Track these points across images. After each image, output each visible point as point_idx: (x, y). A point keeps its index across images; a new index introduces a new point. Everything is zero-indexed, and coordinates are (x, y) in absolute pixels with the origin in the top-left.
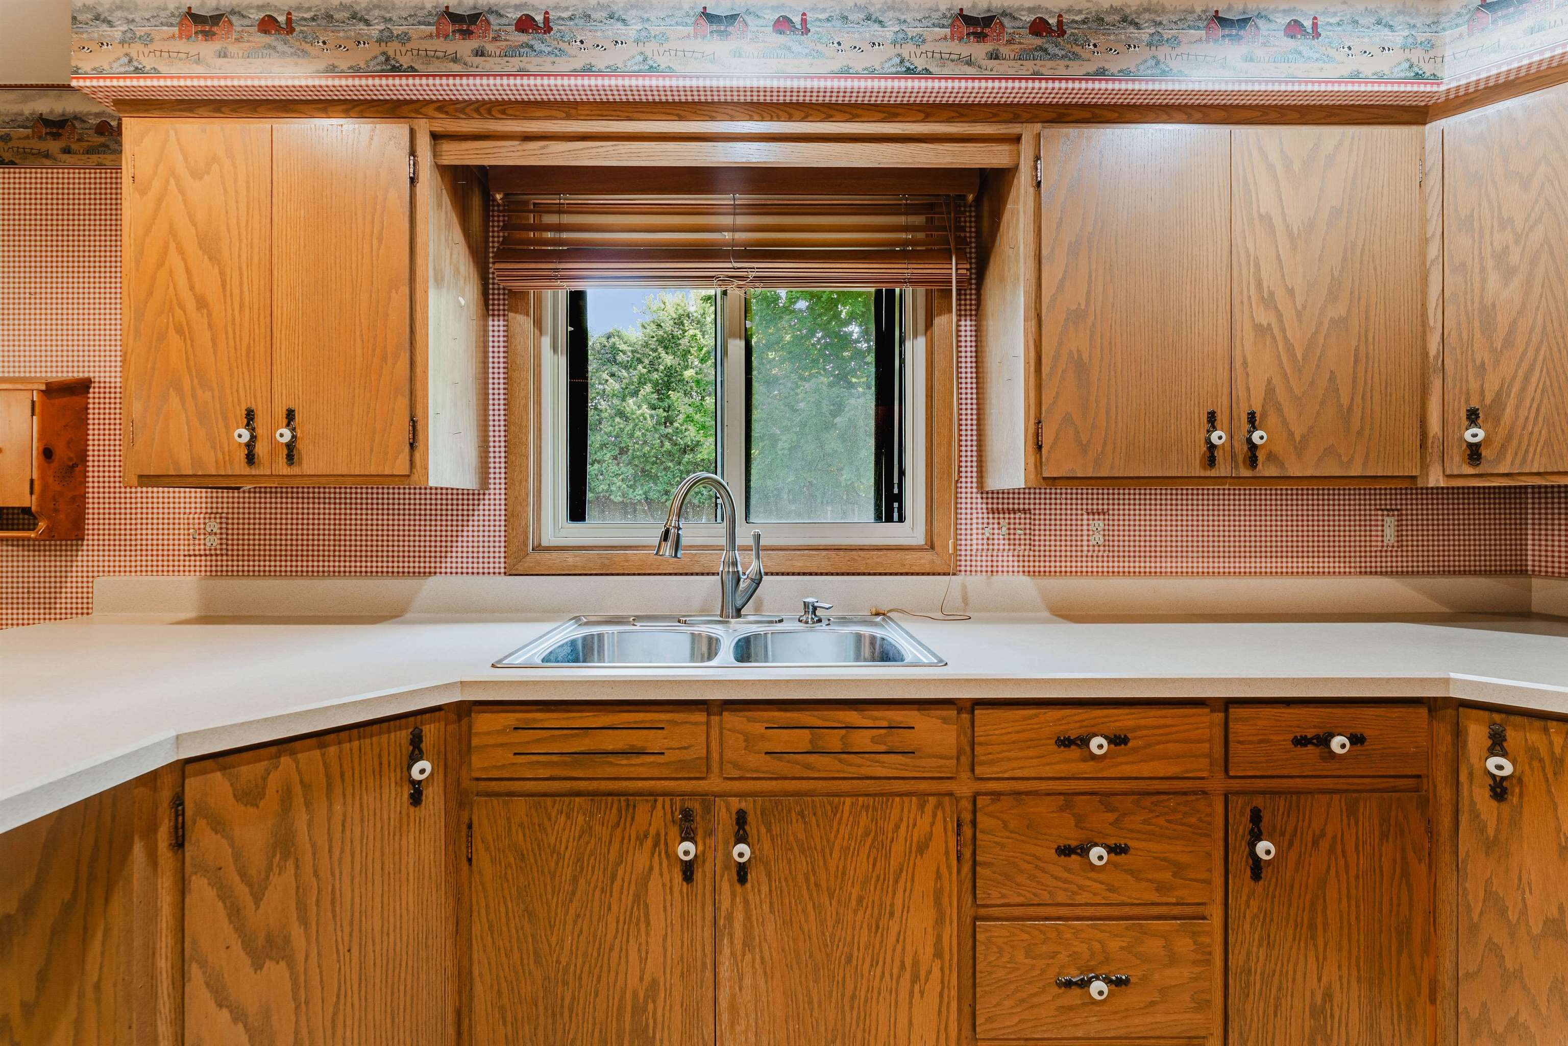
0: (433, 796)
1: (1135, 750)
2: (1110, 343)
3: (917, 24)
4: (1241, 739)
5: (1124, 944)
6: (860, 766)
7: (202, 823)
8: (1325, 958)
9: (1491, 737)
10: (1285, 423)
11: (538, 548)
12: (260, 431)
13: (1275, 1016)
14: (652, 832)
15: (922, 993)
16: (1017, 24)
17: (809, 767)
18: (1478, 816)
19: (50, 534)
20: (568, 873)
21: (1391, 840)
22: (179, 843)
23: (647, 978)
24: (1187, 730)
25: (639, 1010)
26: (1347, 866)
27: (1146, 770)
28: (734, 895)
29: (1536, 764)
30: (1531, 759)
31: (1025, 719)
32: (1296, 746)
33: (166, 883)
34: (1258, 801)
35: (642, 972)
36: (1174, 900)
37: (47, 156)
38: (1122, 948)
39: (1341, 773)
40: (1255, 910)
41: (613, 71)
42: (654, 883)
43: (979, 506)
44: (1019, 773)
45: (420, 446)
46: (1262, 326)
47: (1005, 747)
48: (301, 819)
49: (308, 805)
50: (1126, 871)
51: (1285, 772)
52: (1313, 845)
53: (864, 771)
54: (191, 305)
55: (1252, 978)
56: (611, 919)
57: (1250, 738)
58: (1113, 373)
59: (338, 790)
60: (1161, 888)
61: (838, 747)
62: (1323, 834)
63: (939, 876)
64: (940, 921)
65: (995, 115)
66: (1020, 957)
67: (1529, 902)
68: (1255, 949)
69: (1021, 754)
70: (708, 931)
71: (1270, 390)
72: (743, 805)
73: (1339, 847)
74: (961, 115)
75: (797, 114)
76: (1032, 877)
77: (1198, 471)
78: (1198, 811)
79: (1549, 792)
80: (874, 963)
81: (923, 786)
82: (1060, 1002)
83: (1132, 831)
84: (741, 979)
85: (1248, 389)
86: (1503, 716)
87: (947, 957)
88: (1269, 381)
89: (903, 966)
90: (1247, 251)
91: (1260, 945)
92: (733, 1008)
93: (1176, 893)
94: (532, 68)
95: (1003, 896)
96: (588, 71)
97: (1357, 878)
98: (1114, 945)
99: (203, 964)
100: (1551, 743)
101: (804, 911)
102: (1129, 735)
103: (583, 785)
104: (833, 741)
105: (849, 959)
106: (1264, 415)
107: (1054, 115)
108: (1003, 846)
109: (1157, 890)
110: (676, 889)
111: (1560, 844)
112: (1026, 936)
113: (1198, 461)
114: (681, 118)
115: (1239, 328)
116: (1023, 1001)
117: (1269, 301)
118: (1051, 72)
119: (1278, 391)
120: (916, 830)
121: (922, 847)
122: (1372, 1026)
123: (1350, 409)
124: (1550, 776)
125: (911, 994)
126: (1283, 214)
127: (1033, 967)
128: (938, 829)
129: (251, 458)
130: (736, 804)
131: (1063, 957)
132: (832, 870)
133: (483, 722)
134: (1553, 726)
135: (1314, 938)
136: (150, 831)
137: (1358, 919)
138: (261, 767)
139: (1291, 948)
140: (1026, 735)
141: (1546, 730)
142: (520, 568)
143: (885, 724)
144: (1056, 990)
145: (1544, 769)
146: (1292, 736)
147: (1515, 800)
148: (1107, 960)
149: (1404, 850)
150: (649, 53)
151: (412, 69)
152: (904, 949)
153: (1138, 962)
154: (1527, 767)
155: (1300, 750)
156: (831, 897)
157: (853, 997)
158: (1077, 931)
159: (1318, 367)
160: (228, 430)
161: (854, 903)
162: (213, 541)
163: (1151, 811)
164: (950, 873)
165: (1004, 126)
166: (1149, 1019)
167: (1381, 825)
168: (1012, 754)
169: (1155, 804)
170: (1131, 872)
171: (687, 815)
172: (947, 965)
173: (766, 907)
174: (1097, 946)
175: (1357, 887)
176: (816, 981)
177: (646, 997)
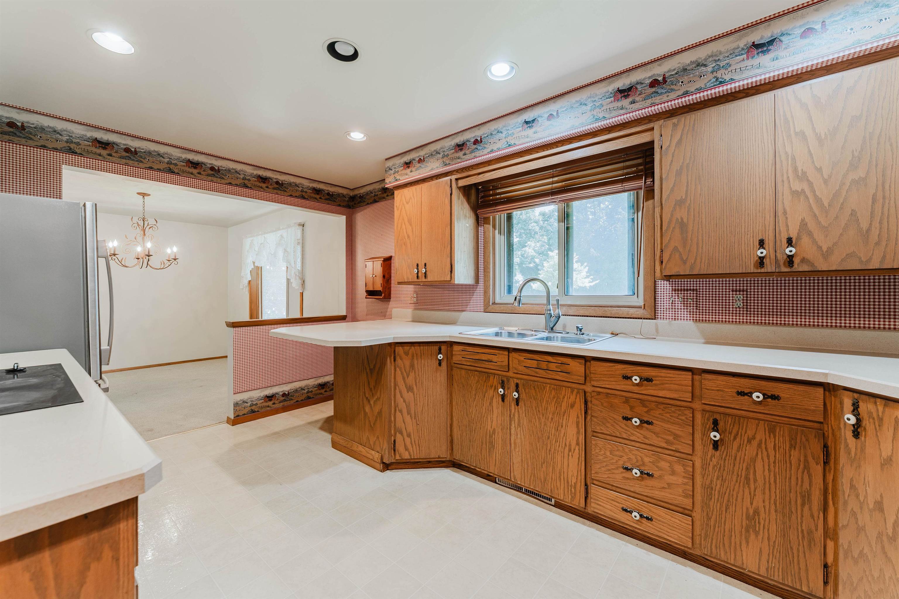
0: (444, 364)
1: (656, 385)
2: (699, 212)
3: (600, 100)
4: (708, 388)
5: (651, 461)
6: (552, 375)
7: (398, 357)
8: (755, 495)
9: (853, 404)
10: (815, 242)
11: (494, 303)
12: (420, 269)
13: (726, 512)
14: (494, 385)
15: (572, 456)
16: (644, 85)
17: (537, 373)
18: (847, 446)
19: (385, 298)
20: (474, 392)
21: (797, 449)
22: (395, 360)
23: (493, 427)
24: (680, 380)
25: (491, 436)
26: (768, 456)
27: (661, 393)
28: (515, 409)
29: (871, 420)
30: (869, 418)
31: (610, 367)
32: (738, 395)
33: (393, 368)
34: (717, 417)
35: (492, 425)
36: (674, 449)
37: (384, 198)
38: (650, 462)
39: (766, 412)
40: (715, 463)
41: (499, 150)
42: (494, 400)
43: (668, 288)
44: (608, 386)
45: (453, 271)
46: (798, 191)
47: (602, 376)
48: (416, 362)
49: (417, 359)
50: (652, 432)
51: (733, 406)
52: (748, 441)
53: (553, 377)
54: (406, 238)
55: (713, 492)
56: (484, 408)
57: (713, 388)
58: (700, 226)
59: (423, 357)
60: (667, 442)
61: (545, 368)
62: (754, 438)
63: (578, 417)
64: (578, 433)
65: (640, 123)
66: (608, 454)
67: (868, 491)
68: (715, 480)
69: (607, 379)
70: (508, 419)
71: (803, 224)
72: (518, 382)
73: (763, 446)
74: (624, 127)
75: (559, 145)
76: (612, 425)
77: (752, 269)
78: (686, 415)
79: (877, 435)
80: (556, 441)
81: (574, 385)
82: (624, 475)
83: (655, 417)
84: (517, 435)
85: (787, 226)
86: (858, 395)
87: (581, 446)
88: (803, 220)
89: (566, 445)
90: (786, 153)
91: (718, 479)
92: (515, 443)
93: (675, 446)
94: (477, 155)
95: (601, 430)
96: (492, 151)
97: (774, 462)
98: (647, 460)
99: (399, 387)
100: (878, 410)
101: (535, 418)
102: (653, 379)
103: (478, 369)
104: (544, 365)
105: (549, 438)
106: (799, 238)
107: (669, 115)
108: (601, 412)
109: (666, 443)
110: (500, 403)
111: (881, 463)
112: (610, 447)
113: (752, 265)
114: (521, 157)
115: (780, 194)
116: (609, 470)
117: (803, 177)
118: (659, 101)
119: (809, 225)
120: (570, 400)
121: (572, 406)
122: (784, 535)
123: (869, 230)
124: (877, 427)
125: (569, 455)
126: (814, 129)
127: (613, 459)
128: (578, 399)
129: (418, 277)
130: (516, 381)
131: (625, 458)
132: (543, 407)
133: (456, 348)
134: (878, 400)
135: (748, 484)
136: (390, 357)
137: (775, 482)
138: (408, 348)
139: (735, 485)
140: (610, 373)
141: (875, 403)
142: (487, 310)
143: (560, 362)
144: (622, 470)
145: (874, 423)
146: (736, 390)
147: (863, 438)
148: (644, 464)
149: (806, 456)
150: (508, 141)
151: (449, 164)
152: (566, 439)
153: (657, 469)
154: (868, 422)
155: (740, 397)
156: (543, 415)
157: (550, 450)
158: (631, 451)
159: (841, 208)
160: (413, 270)
161: (550, 420)
162: (415, 300)
163: (663, 410)
164: (582, 417)
165: (646, 125)
166: (663, 494)
167: (790, 441)
168: (605, 379)
169: (665, 408)
170: (654, 433)
171: (503, 382)
172: (581, 449)
173: (524, 414)
174: (639, 458)
175: (774, 467)
176: (538, 442)
177: (493, 433)
